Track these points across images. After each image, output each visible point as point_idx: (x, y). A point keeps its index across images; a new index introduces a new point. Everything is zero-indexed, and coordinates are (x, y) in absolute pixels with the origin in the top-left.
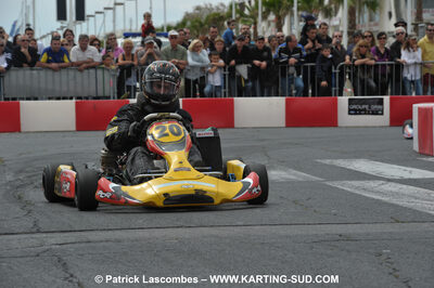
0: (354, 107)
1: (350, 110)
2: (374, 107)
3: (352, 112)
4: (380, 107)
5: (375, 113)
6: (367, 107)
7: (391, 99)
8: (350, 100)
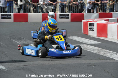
0: (61, 16)
1: (60, 17)
2: (67, 16)
3: (61, 18)
4: (68, 16)
5: (67, 18)
6: (64, 16)
7: (71, 14)
8: (60, 14)
